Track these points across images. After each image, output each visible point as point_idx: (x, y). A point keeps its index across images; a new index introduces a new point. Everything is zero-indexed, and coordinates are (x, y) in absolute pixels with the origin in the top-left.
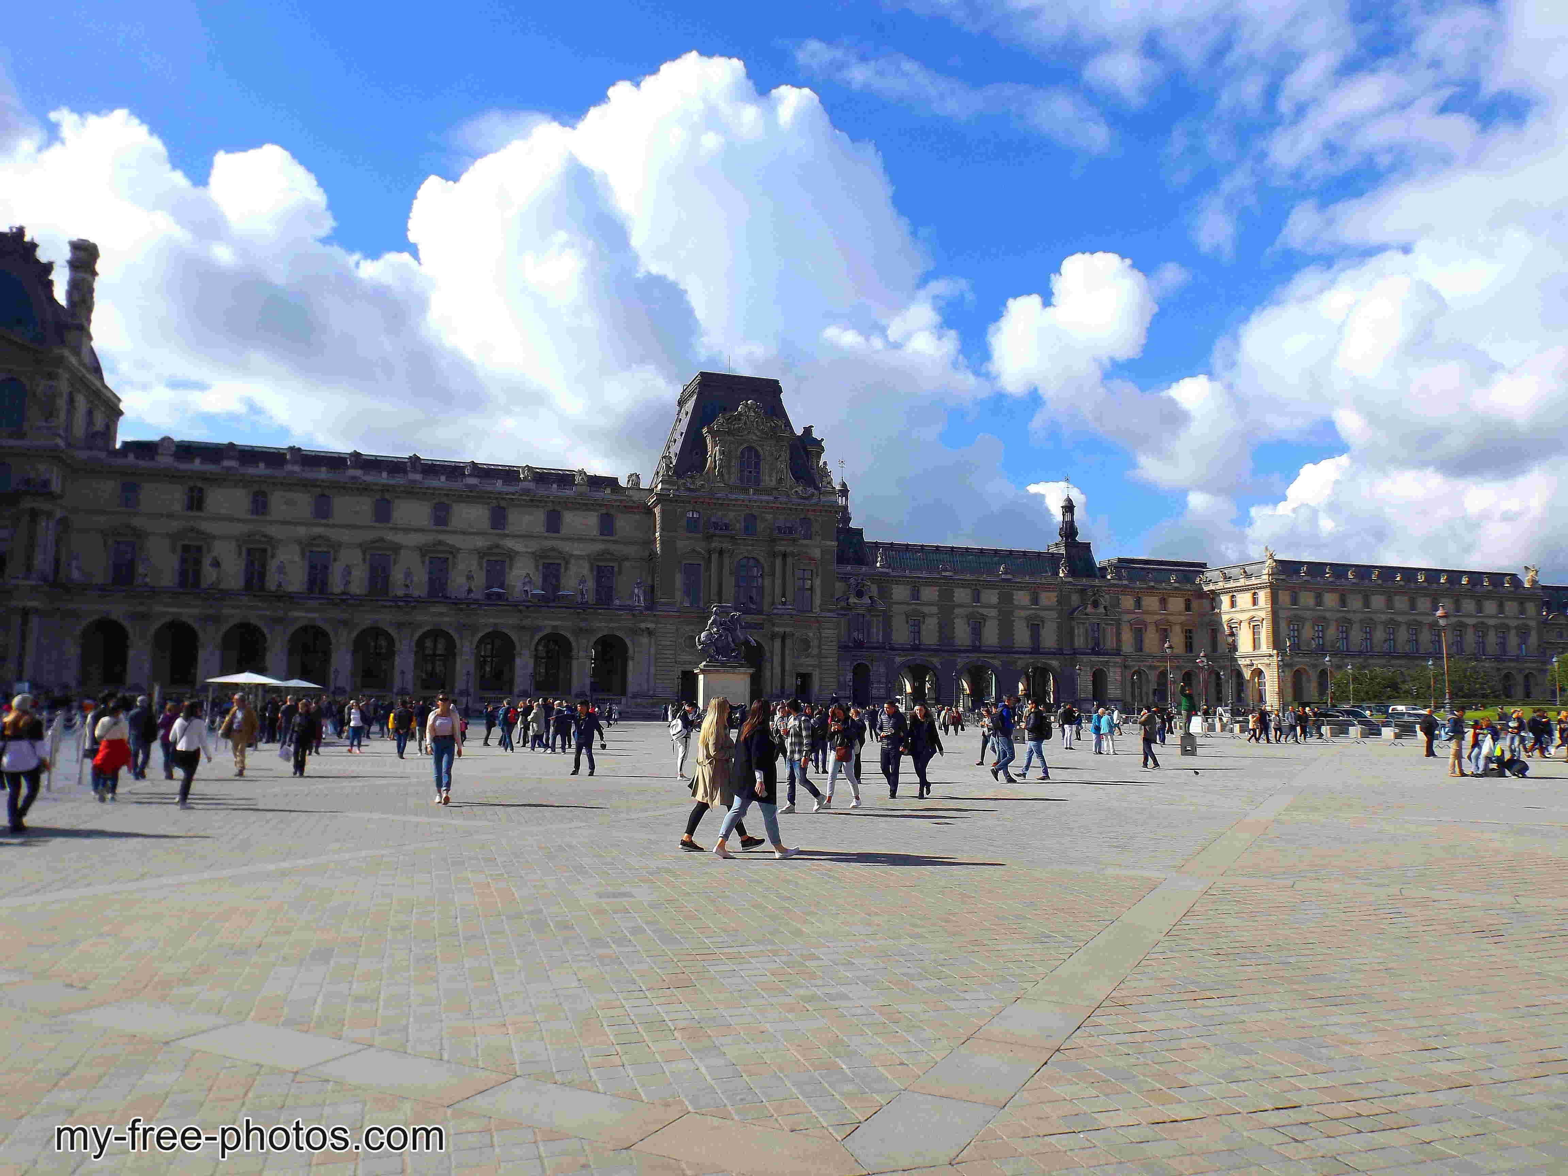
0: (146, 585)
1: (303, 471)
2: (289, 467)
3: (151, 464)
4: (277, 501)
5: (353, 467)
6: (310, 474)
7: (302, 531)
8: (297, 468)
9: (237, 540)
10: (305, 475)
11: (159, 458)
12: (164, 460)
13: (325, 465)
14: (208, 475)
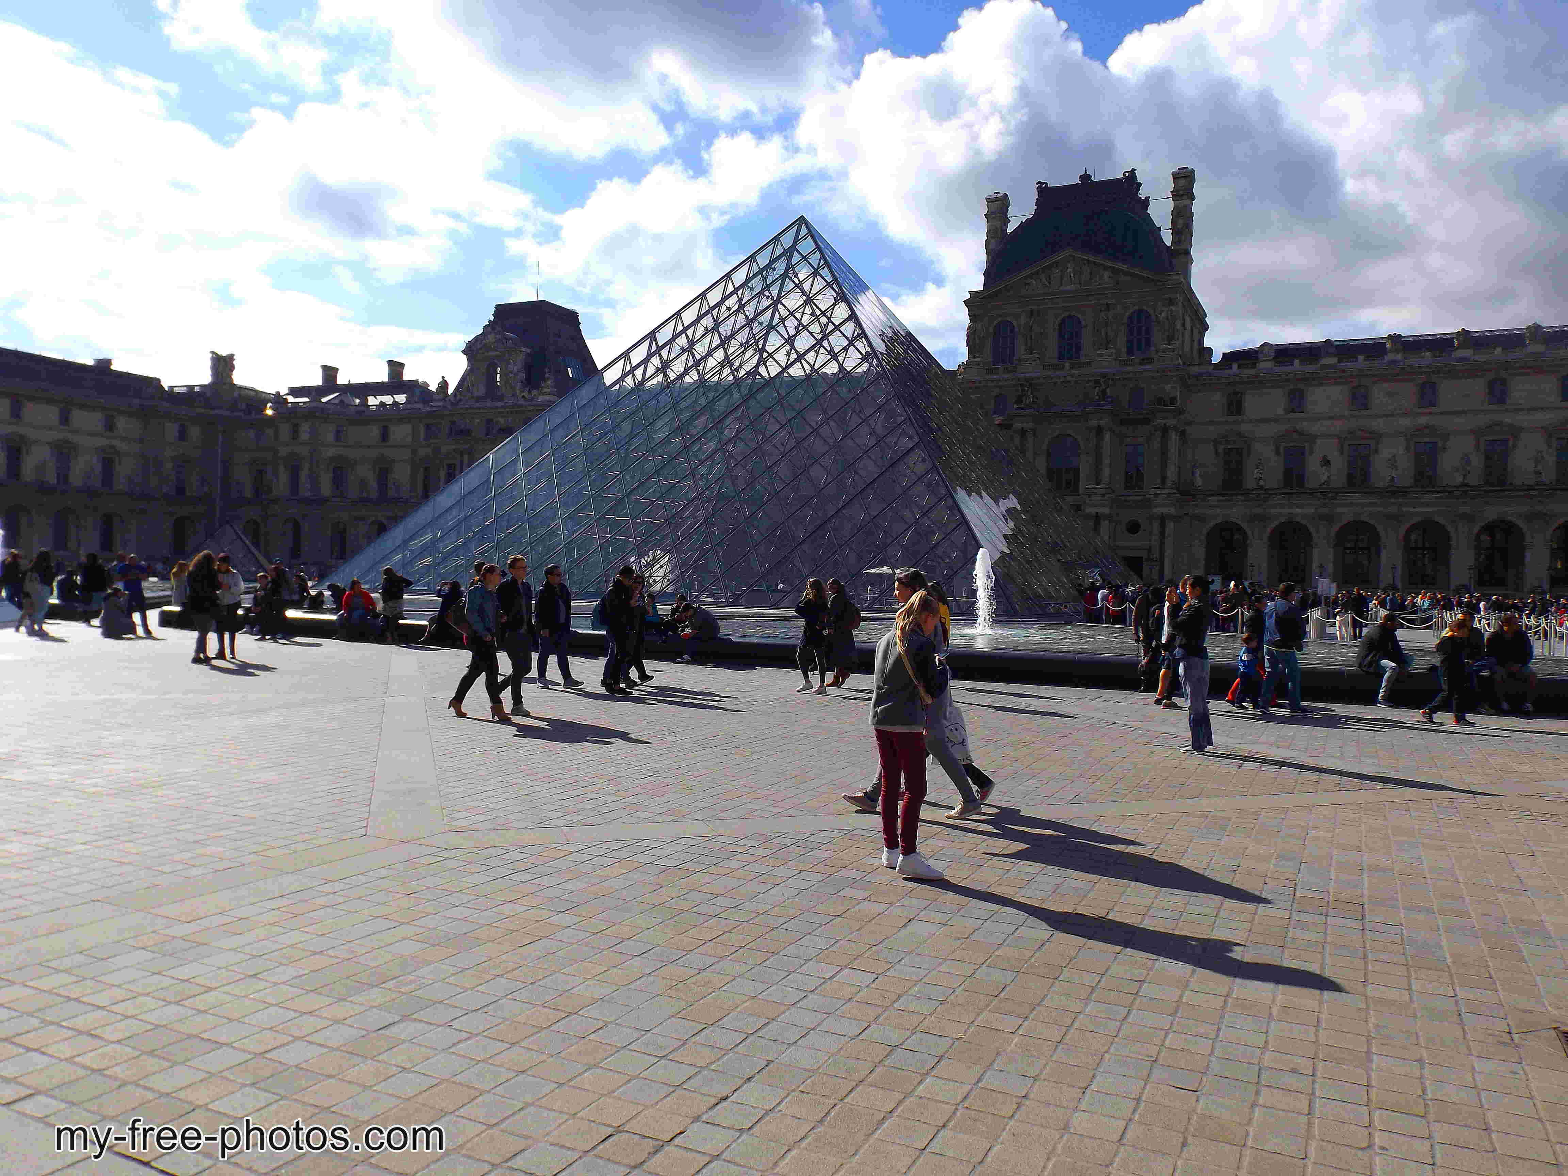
0: (1262, 488)
1: (1406, 358)
2: (1390, 357)
3: (1251, 372)
4: (1379, 395)
5: (1460, 347)
6: (1413, 361)
7: (1406, 422)
8: (1399, 357)
9: (1339, 438)
10: (1408, 362)
11: (1262, 365)
12: (1265, 365)
13: (1428, 350)
14: (1308, 375)
